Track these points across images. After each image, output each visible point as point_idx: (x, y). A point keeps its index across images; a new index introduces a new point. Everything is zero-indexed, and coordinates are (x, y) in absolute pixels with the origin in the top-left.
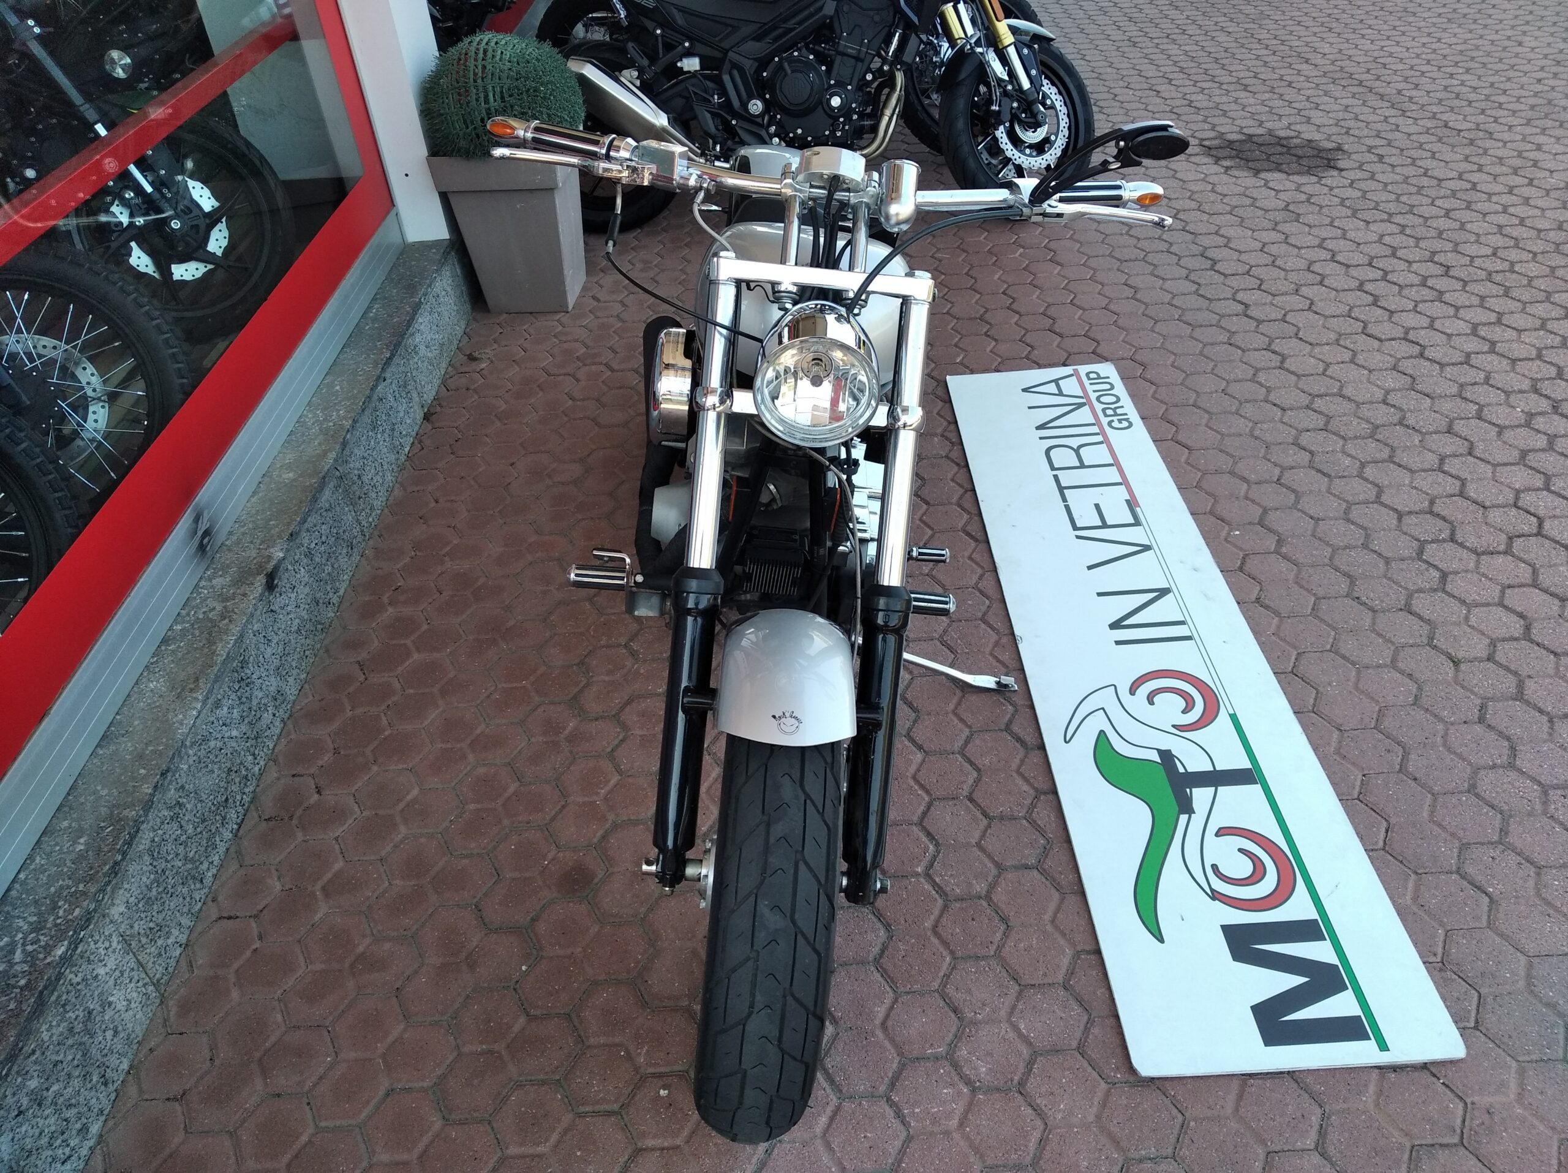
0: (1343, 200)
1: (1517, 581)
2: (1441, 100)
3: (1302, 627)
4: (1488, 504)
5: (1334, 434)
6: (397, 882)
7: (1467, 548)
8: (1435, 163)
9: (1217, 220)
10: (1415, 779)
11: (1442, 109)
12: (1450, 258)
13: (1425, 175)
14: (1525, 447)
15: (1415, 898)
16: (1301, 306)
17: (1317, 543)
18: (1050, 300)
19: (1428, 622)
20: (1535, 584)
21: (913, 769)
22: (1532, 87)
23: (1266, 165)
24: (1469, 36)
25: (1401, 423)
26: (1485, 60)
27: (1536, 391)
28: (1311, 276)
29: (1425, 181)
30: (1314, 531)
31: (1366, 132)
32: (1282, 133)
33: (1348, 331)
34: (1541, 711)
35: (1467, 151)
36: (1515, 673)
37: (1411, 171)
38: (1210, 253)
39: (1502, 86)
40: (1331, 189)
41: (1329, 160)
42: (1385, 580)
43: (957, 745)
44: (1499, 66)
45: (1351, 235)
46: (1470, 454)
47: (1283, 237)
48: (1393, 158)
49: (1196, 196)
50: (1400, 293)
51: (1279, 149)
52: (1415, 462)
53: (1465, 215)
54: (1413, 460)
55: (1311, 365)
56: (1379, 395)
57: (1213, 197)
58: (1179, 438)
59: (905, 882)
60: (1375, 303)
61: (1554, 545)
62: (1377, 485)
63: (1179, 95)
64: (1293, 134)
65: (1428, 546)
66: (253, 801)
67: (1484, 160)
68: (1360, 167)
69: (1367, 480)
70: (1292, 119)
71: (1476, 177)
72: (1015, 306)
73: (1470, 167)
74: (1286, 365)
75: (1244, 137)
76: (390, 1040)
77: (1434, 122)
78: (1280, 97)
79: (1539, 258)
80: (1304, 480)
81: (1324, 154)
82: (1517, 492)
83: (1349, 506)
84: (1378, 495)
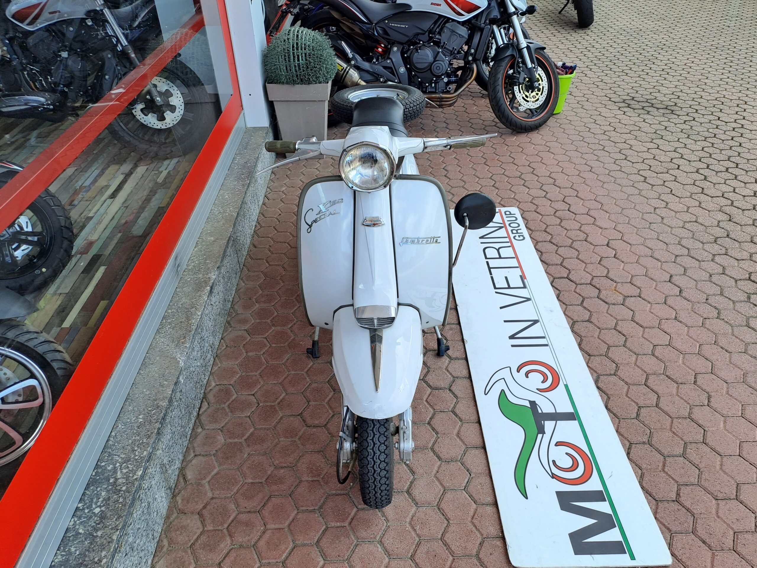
0: (682, 130)
2: (720, 85)
3: (699, 332)
5: (696, 240)
8: (723, 114)
9: (625, 136)
11: (721, 89)
12: (737, 159)
13: (719, 119)
16: (671, 179)
17: (699, 292)
18: (552, 171)
23: (643, 111)
24: (728, 56)
25: (728, 236)
26: (737, 67)
28: (673, 165)
29: (719, 123)
30: (696, 286)
31: (687, 98)
32: (648, 97)
33: (696, 192)
35: (737, 109)
37: (712, 117)
38: (623, 152)
40: (676, 124)
41: (672, 111)
42: (734, 312)
45: (688, 146)
47: (657, 146)
48: (702, 111)
49: (612, 124)
50: (716, 174)
51: (648, 104)
52: (738, 256)
53: (742, 140)
55: (680, 207)
56: (715, 223)
57: (620, 125)
58: (625, 239)
60: (705, 179)
62: (722, 266)
63: (597, 76)
64: (653, 97)
65: (752, 296)
66: (205, 397)
67: (745, 114)
68: (687, 115)
69: (717, 263)
70: (651, 90)
71: (743, 122)
72: (535, 172)
73: (739, 117)
74: (669, 206)
75: (630, 98)
76: (291, 518)
77: (719, 95)
78: (644, 80)
80: (686, 261)
81: (669, 108)
83: (711, 275)
84: (724, 270)
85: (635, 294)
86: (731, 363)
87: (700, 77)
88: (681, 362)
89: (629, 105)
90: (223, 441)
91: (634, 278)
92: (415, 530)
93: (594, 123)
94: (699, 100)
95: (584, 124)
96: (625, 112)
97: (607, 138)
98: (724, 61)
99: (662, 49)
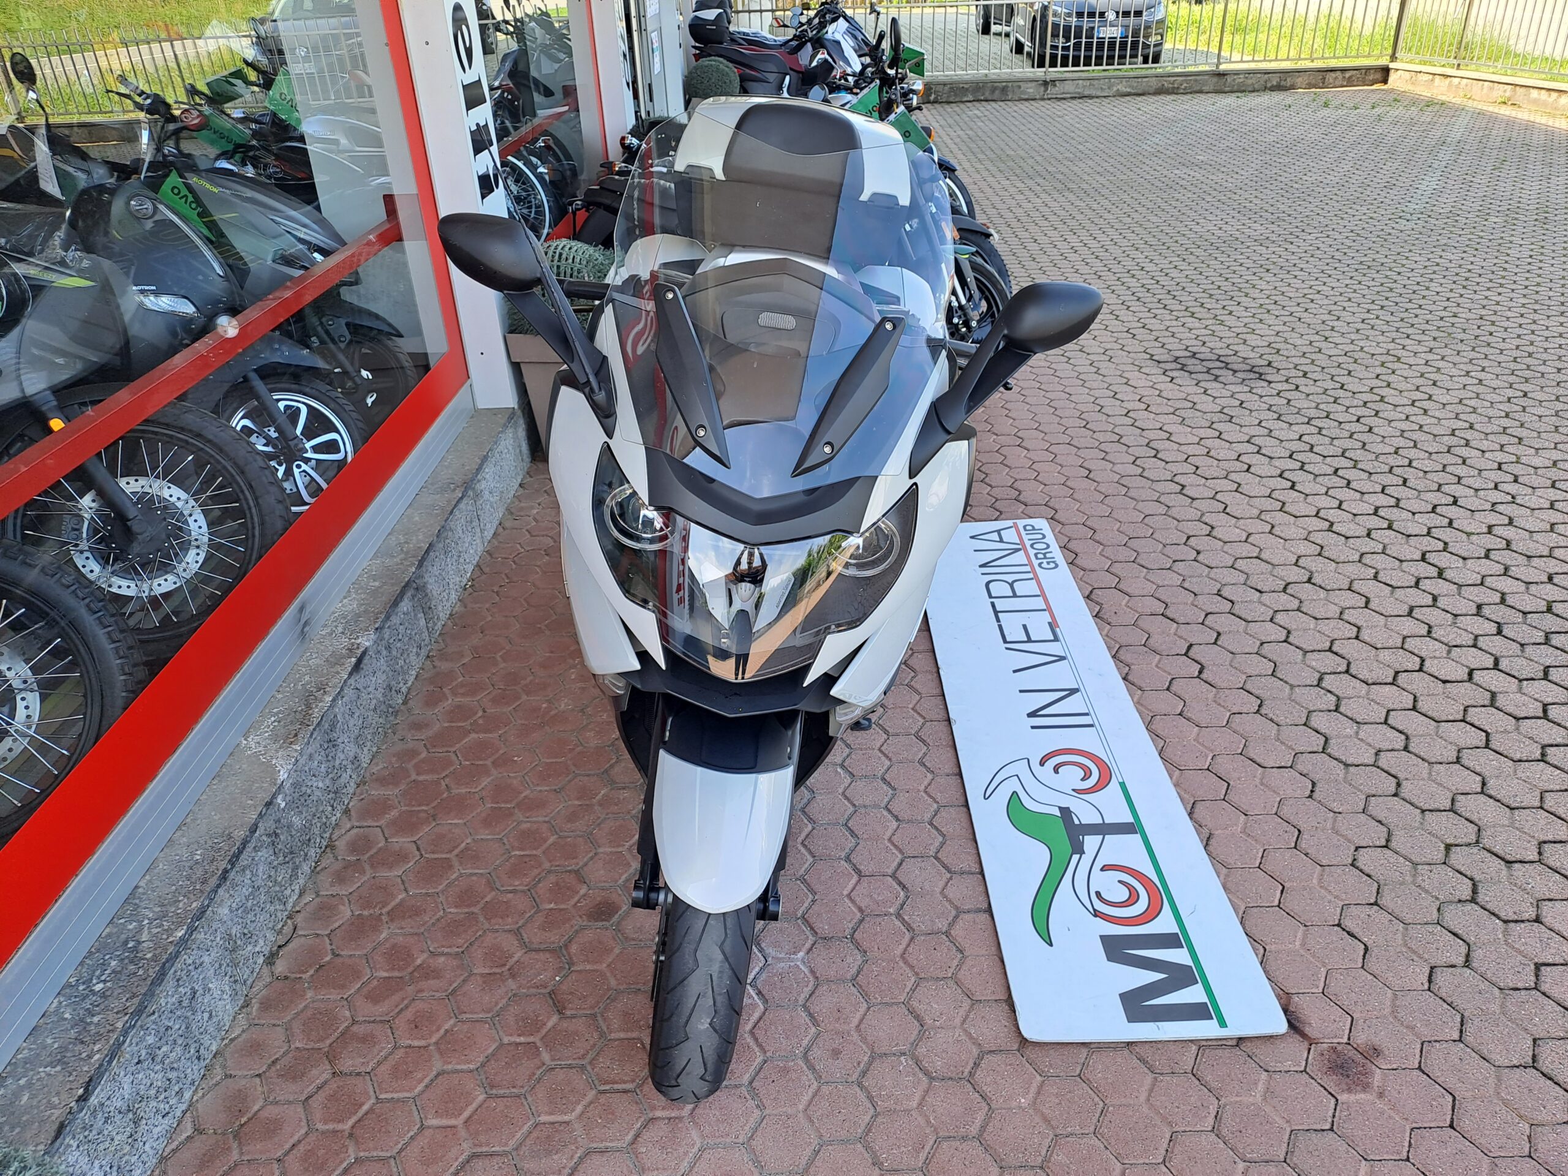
0: (1271, 406)
1: (1401, 706)
2: (1358, 330)
3: (1218, 735)
4: (1379, 646)
5: (1252, 588)
6: (452, 910)
7: (1361, 680)
8: (1350, 379)
9: (1162, 418)
10: (1306, 855)
11: (1359, 337)
12: (1358, 455)
13: (1342, 388)
14: (1414, 604)
15: (1303, 945)
16: (1230, 488)
17: (1234, 671)
18: (1017, 477)
20: (1414, 708)
21: (889, 833)
22: (1435, 323)
23: (1207, 376)
24: (1386, 280)
25: (1309, 581)
26: (1398, 300)
27: (1424, 560)
28: (1239, 464)
29: (1341, 393)
30: (1232, 662)
31: (1293, 353)
32: (1221, 352)
33: (1269, 508)
34: (1416, 807)
35: (1379, 370)
36: (1395, 776)
37: (1329, 385)
38: (1153, 444)
39: (1410, 321)
40: (1261, 397)
41: (1261, 374)
42: (1289, 701)
43: (927, 817)
44: (1410, 305)
45: (1275, 433)
46: (1366, 607)
47: (1218, 433)
48: (1315, 374)
49: (1144, 399)
50: (1314, 480)
51: (1219, 364)
53: (1373, 421)
54: (1319, 611)
55: (1235, 534)
56: (1293, 559)
57: (1159, 400)
59: (879, 919)
60: (1292, 488)
61: (1432, 679)
62: (1286, 629)
64: (1231, 353)
65: (1327, 677)
66: (330, 846)
67: (1391, 378)
68: (1287, 381)
69: (1279, 625)
70: (1231, 341)
71: (1384, 392)
72: (987, 480)
73: (1380, 383)
74: (1214, 533)
75: (1189, 354)
76: (442, 1031)
77: (1352, 347)
78: (1222, 323)
79: (1434, 456)
80: (1223, 622)
81: (1256, 369)
82: (1404, 638)
83: (1262, 644)
84: (1288, 637)
86: (1262, 784)
87: (1326, 317)
89: (1184, 365)
90: (349, 913)
93: (1113, 397)
94: (1314, 356)
95: (1093, 399)
96: (1173, 379)
97: (1130, 421)
98: (1376, 289)
99: (1268, 270)
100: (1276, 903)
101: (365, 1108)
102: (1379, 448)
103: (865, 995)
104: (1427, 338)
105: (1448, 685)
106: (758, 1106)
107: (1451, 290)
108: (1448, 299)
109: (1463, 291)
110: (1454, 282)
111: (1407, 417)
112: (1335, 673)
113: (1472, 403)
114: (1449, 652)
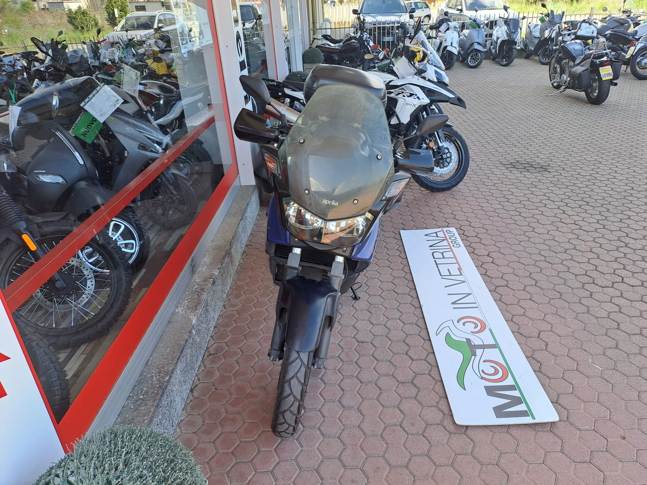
0: (551, 181)
1: (616, 295)
2: (583, 151)
3: (545, 307)
4: (605, 273)
5: (552, 251)
6: (257, 373)
7: (599, 286)
8: (582, 170)
9: (508, 186)
10: (586, 351)
11: (583, 154)
12: (588, 200)
13: (579, 174)
14: (617, 257)
15: (588, 384)
16: (539, 213)
17: (549, 283)
18: (453, 210)
19: (587, 306)
20: (622, 296)
21: (422, 344)
22: (613, 148)
23: (524, 170)
24: (591, 132)
25: (574, 248)
26: (597, 139)
27: (619, 240)
28: (541, 204)
29: (579, 176)
30: (548, 279)
31: (557, 161)
32: (529, 161)
33: (555, 221)
34: (626, 333)
35: (593, 167)
36: (617, 322)
37: (574, 173)
38: (507, 197)
39: (603, 148)
40: (547, 178)
41: (546, 169)
42: (572, 294)
44: (602, 142)
45: (555, 192)
46: (598, 258)
47: (531, 192)
48: (567, 169)
49: (500, 179)
50: (572, 210)
51: (528, 165)
53: (594, 187)
54: (580, 260)
55: (543, 231)
56: (567, 240)
57: (506, 179)
58: (500, 251)
59: (422, 376)
60: (564, 213)
61: (628, 285)
62: (568, 267)
63: (493, 148)
64: (533, 161)
65: (585, 285)
66: (207, 350)
67: (598, 170)
68: (556, 172)
69: (564, 265)
70: (532, 156)
71: (596, 175)
72: (441, 211)
73: (594, 172)
74: (535, 230)
75: (516, 161)
77: (581, 158)
78: (528, 149)
79: (619, 200)
80: (543, 264)
81: (544, 167)
82: (614, 269)
83: (559, 272)
84: (568, 270)
85: (503, 285)
86: (565, 325)
87: (569, 146)
88: (530, 324)
89: (515, 166)
90: (219, 374)
91: (504, 276)
92: (341, 422)
93: (488, 178)
95: (480, 179)
96: (511, 171)
97: (495, 188)
98: (588, 135)
99: (544, 129)
100: (576, 369)
101: (236, 444)
102: (596, 197)
103: (420, 403)
104: (611, 154)
105: (634, 287)
106: (385, 443)
107: (619, 135)
108: (618, 139)
109: (623, 136)
110: (620, 132)
111: (606, 185)
112: (589, 283)
113: (632, 179)
114: (633, 275)
